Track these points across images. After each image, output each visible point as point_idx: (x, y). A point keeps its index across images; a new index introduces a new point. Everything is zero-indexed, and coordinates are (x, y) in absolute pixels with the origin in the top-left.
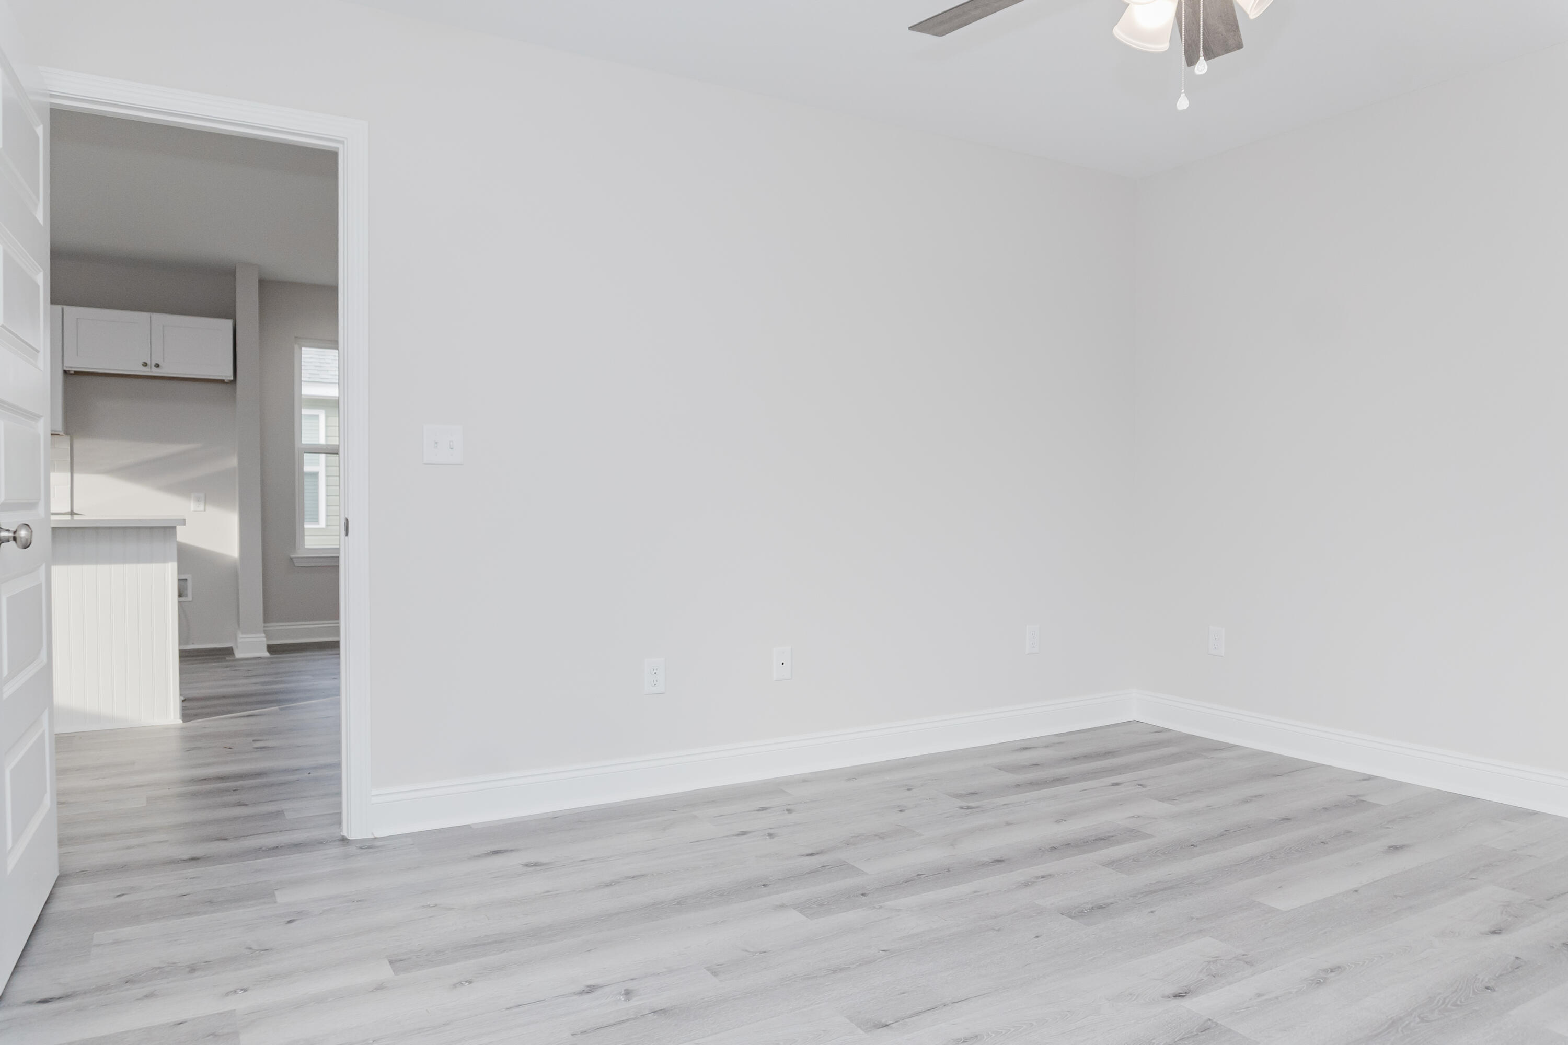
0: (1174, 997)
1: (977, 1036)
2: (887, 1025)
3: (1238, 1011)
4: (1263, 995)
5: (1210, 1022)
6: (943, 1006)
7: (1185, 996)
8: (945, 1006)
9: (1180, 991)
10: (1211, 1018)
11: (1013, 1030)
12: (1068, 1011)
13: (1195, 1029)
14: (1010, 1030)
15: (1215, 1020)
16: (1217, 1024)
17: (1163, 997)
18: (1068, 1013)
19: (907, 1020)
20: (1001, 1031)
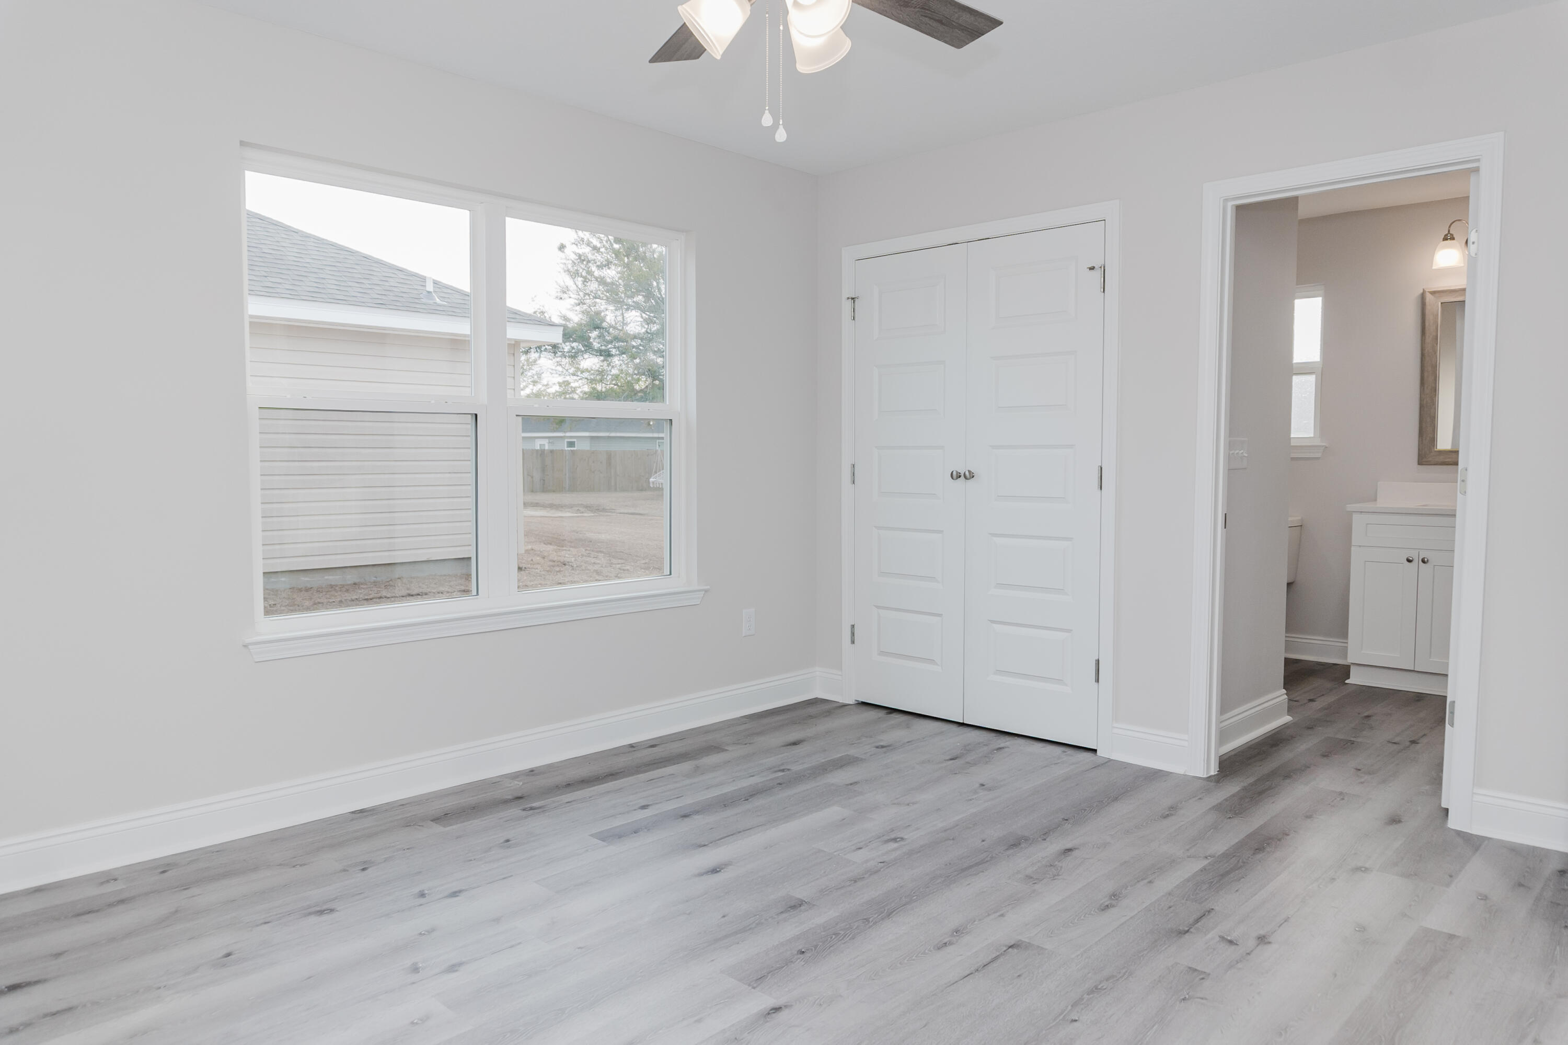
0: (781, 1008)
1: (939, 949)
2: (1010, 947)
3: (726, 1000)
4: (696, 1021)
5: (755, 985)
6: (979, 969)
7: (771, 1010)
8: (977, 970)
9: (774, 1015)
10: (753, 990)
11: (914, 958)
12: (874, 979)
13: (768, 978)
14: (916, 957)
15: (750, 988)
16: (749, 985)
17: (792, 1006)
18: (875, 978)
19: (998, 954)
20: (923, 955)
